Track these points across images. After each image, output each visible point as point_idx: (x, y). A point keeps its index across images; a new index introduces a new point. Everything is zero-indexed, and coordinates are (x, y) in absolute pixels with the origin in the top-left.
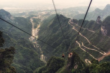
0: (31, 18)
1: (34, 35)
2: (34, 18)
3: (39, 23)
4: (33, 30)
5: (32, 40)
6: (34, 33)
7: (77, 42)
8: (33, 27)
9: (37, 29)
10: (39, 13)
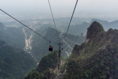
0: (23, 28)
1: (27, 45)
2: (26, 28)
3: (31, 34)
4: (26, 41)
5: (26, 50)
6: (27, 43)
7: (66, 52)
8: (26, 37)
9: (29, 39)
10: (30, 22)
